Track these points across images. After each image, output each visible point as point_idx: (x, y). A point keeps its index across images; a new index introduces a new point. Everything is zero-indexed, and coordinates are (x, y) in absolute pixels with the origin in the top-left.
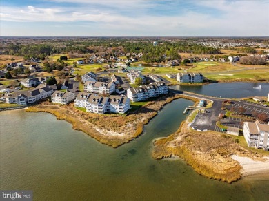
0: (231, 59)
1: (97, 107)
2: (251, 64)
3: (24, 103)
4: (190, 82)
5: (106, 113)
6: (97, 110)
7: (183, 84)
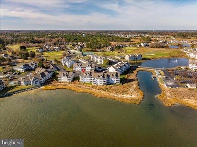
0: (142, 44)
1: (102, 80)
2: (156, 47)
3: (38, 83)
4: (135, 60)
5: (107, 84)
6: (102, 83)
7: (132, 62)
